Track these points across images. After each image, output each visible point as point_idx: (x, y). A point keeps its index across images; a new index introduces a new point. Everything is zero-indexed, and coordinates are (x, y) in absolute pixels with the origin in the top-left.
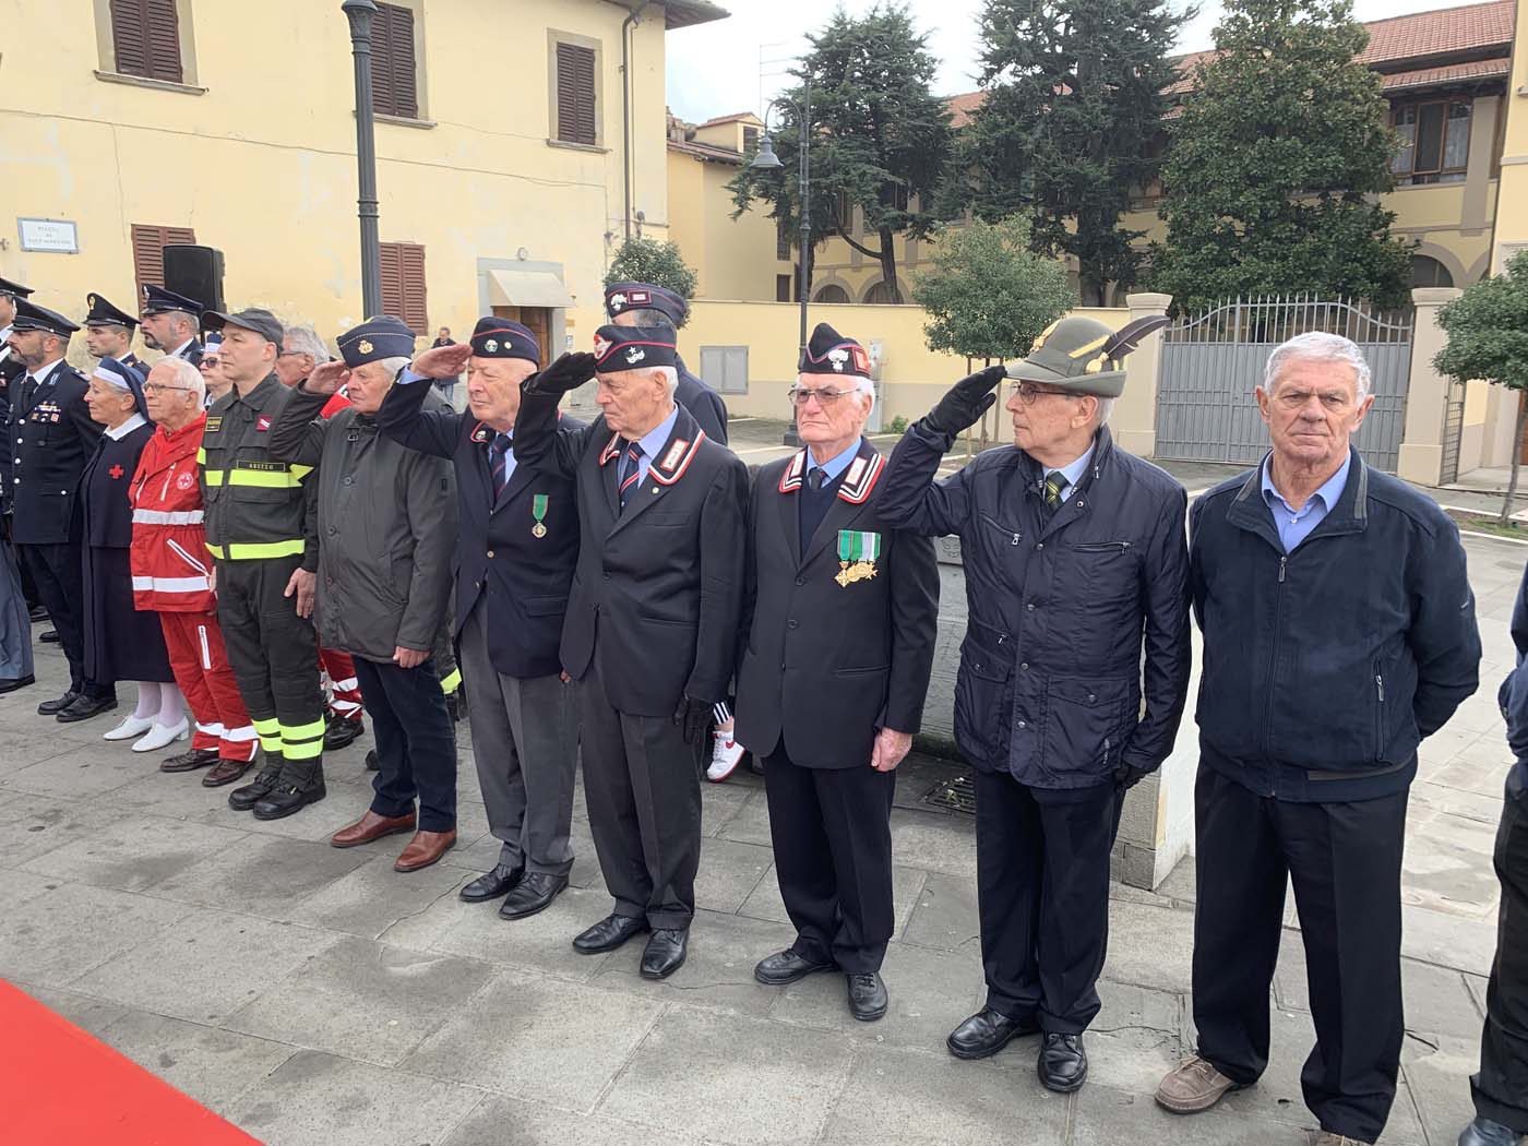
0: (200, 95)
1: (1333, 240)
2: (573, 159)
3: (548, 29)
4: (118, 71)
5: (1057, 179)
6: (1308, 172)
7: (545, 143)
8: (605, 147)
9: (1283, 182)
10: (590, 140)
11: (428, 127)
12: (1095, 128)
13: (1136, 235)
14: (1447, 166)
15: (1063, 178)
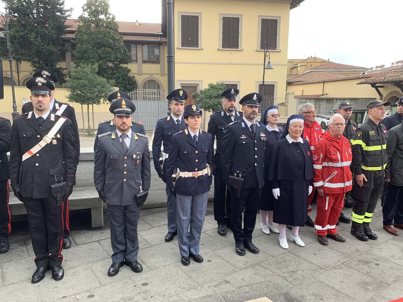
1: (121, 75)
5: (44, 51)
6: (114, 58)
9: (109, 59)
12: (52, 37)
13: (64, 69)
14: (132, 59)
15: (46, 51)
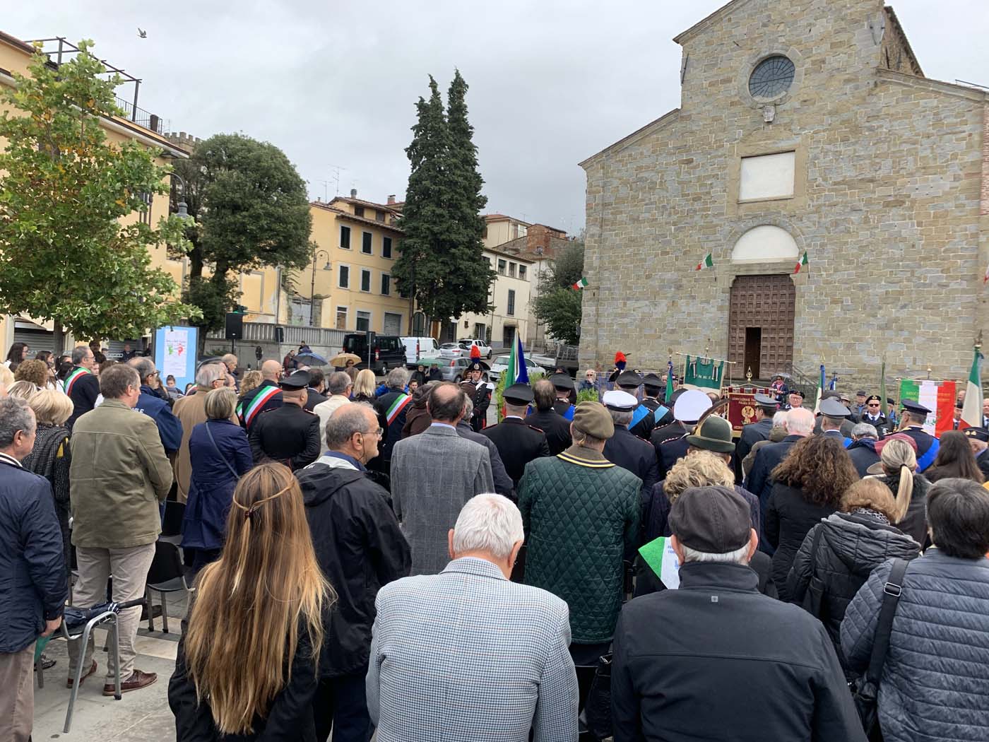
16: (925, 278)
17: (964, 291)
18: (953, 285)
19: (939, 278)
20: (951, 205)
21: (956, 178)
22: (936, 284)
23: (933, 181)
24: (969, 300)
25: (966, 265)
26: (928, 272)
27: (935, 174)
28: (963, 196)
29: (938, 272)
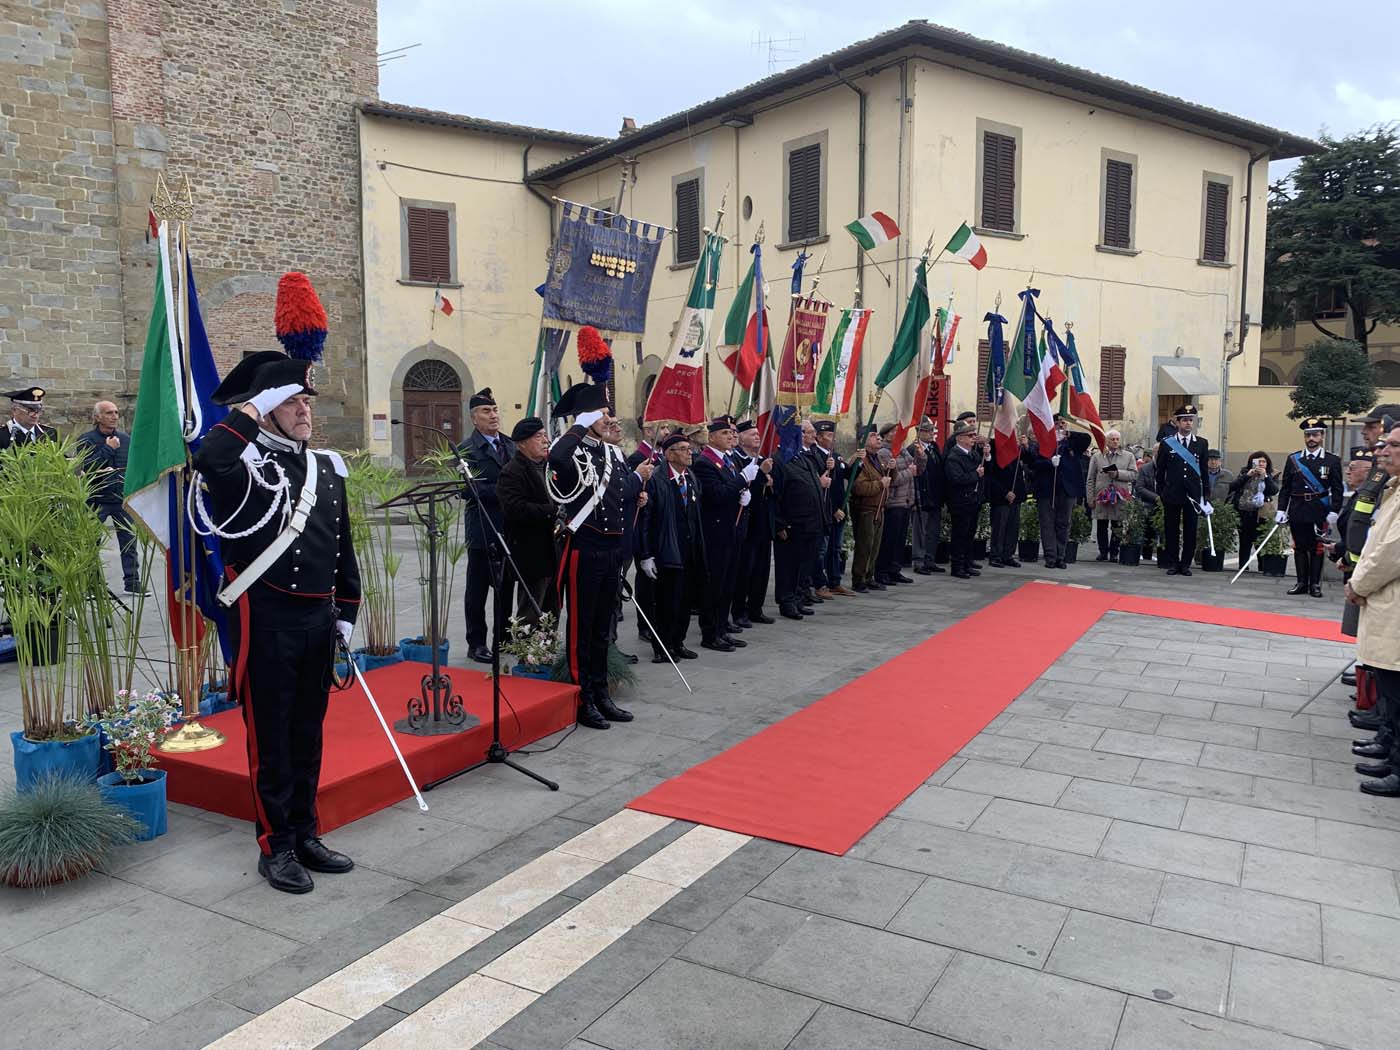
0: (1020, 240)
2: (1211, 273)
3: (1204, 171)
4: (983, 226)
7: (1195, 262)
8: (1230, 263)
10: (1220, 258)
11: (1134, 254)
16: (29, 212)
17: (98, 244)
18: (79, 231)
19: (52, 214)
20: (60, 87)
21: (65, 42)
22: (49, 225)
23: (25, 35)
24: (108, 259)
25: (96, 199)
26: (35, 202)
27: (27, 22)
28: (79, 77)
29: (49, 204)
